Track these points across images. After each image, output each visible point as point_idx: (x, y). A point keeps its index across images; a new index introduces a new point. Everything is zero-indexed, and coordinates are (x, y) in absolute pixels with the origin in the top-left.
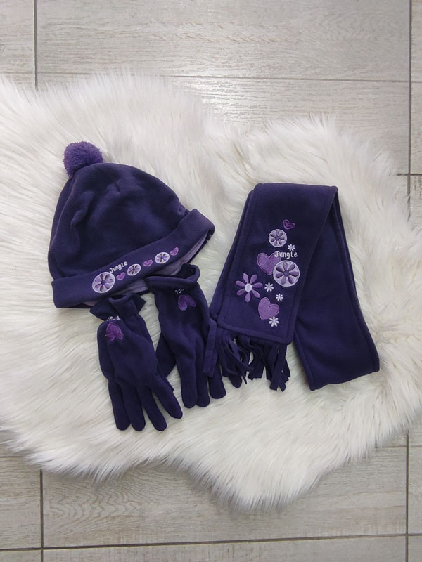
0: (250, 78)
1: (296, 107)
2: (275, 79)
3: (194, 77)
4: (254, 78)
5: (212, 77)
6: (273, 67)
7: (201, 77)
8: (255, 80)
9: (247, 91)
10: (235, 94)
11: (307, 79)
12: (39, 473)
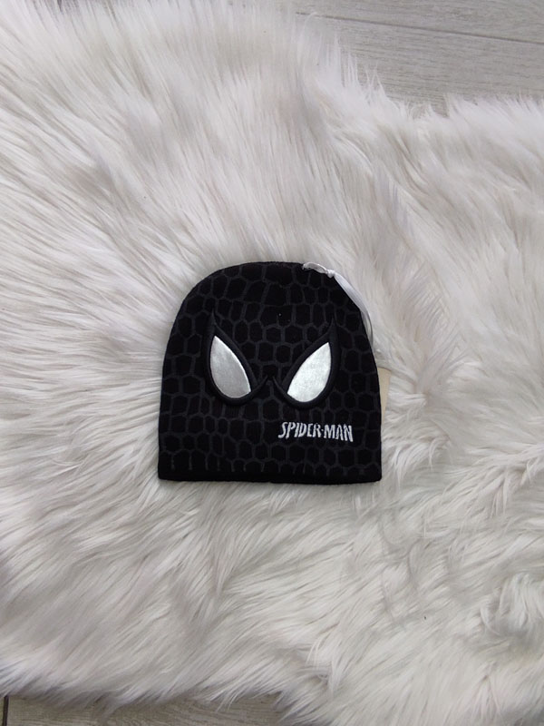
0: (425, 29)
1: (497, 84)
2: (466, 34)
3: (331, 17)
4: (432, 30)
5: (363, 21)
6: (462, 16)
7: (344, 19)
8: (435, 34)
9: (418, 50)
10: (399, 53)
11: (517, 40)
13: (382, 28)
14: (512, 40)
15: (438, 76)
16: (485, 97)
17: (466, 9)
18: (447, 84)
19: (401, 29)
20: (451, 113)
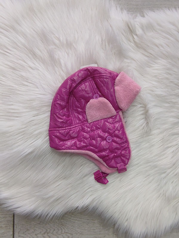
12: (12, 215)
15: (140, 4)
16: (157, 9)
18: (144, 7)
20: (146, 16)
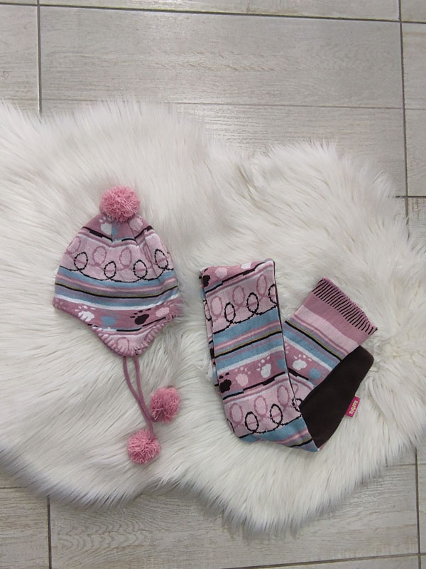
0: (251, 105)
2: (275, 105)
3: (196, 104)
5: (215, 104)
6: (273, 95)
7: (203, 104)
9: (248, 118)
10: (237, 120)
11: (306, 106)
13: (225, 107)
14: (303, 106)
15: (261, 131)
17: (274, 91)
19: (237, 106)
